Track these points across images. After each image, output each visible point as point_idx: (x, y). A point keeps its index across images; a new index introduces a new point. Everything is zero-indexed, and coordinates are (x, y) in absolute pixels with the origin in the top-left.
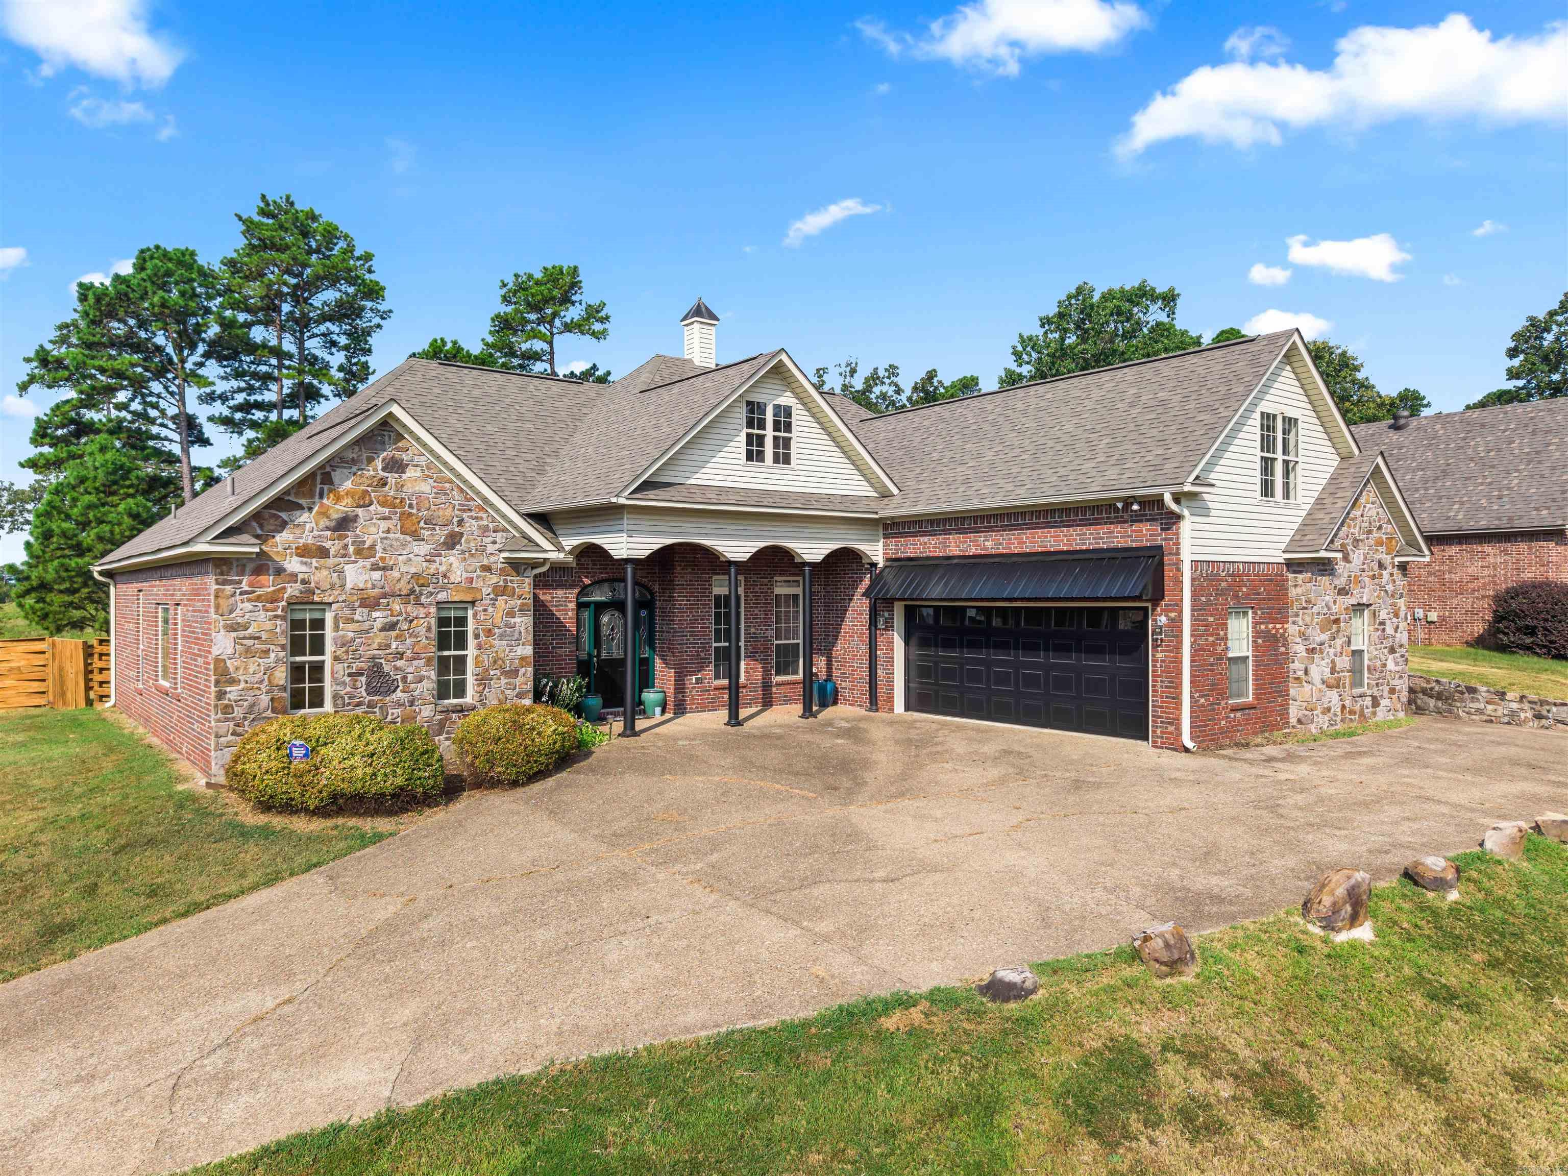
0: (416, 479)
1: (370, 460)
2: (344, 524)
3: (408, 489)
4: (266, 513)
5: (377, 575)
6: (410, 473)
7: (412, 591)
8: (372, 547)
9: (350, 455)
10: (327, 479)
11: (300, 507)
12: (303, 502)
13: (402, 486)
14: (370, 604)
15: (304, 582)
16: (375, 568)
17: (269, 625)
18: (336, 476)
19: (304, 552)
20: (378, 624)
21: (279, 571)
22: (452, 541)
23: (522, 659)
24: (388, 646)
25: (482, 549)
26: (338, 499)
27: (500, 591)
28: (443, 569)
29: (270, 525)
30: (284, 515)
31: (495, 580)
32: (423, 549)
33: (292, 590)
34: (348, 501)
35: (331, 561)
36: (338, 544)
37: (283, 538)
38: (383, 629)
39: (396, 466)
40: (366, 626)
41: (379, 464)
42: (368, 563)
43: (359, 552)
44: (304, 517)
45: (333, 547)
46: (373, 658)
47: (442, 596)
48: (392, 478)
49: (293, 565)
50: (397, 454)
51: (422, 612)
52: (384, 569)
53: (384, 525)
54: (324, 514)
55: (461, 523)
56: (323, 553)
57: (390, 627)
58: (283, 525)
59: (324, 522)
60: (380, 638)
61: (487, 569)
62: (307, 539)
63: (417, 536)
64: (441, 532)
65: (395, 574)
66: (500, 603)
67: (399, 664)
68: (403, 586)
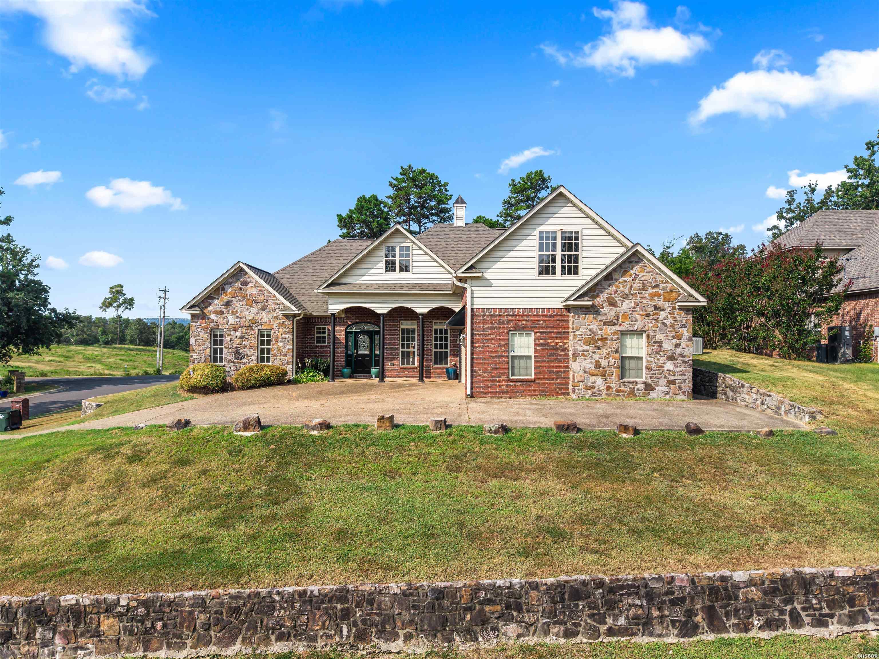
0: (251, 287)
1: (237, 282)
2: (228, 303)
3: (249, 291)
4: (205, 301)
5: (238, 320)
6: (250, 285)
7: (250, 325)
8: (237, 311)
9: (230, 280)
10: (223, 289)
11: (215, 298)
12: (216, 297)
13: (247, 290)
14: (236, 329)
15: (216, 322)
16: (238, 317)
17: (205, 336)
18: (226, 288)
19: (216, 312)
20: (238, 336)
21: (209, 319)
22: (264, 308)
23: (288, 350)
24: (242, 344)
25: (275, 311)
26: (227, 295)
27: (281, 325)
28: (260, 318)
29: (207, 304)
30: (210, 301)
31: (279, 321)
32: (253, 311)
33: (212, 325)
34: (229, 296)
35: (224, 315)
36: (226, 310)
37: (210, 308)
38: (240, 338)
39: (245, 283)
40: (234, 337)
41: (239, 283)
42: (235, 316)
43: (233, 312)
44: (216, 301)
45: (225, 311)
46: (237, 347)
47: (260, 327)
48: (244, 287)
49: (213, 317)
50: (245, 279)
51: (253, 332)
52: (240, 318)
53: (241, 303)
54: (222, 300)
55: (267, 301)
56: (222, 313)
57: (242, 337)
58: (210, 304)
59: (222, 303)
60: (238, 341)
61: (276, 317)
62: (217, 308)
63: (252, 307)
64: (260, 305)
65: (244, 319)
66: (281, 330)
67: (245, 350)
68: (247, 324)
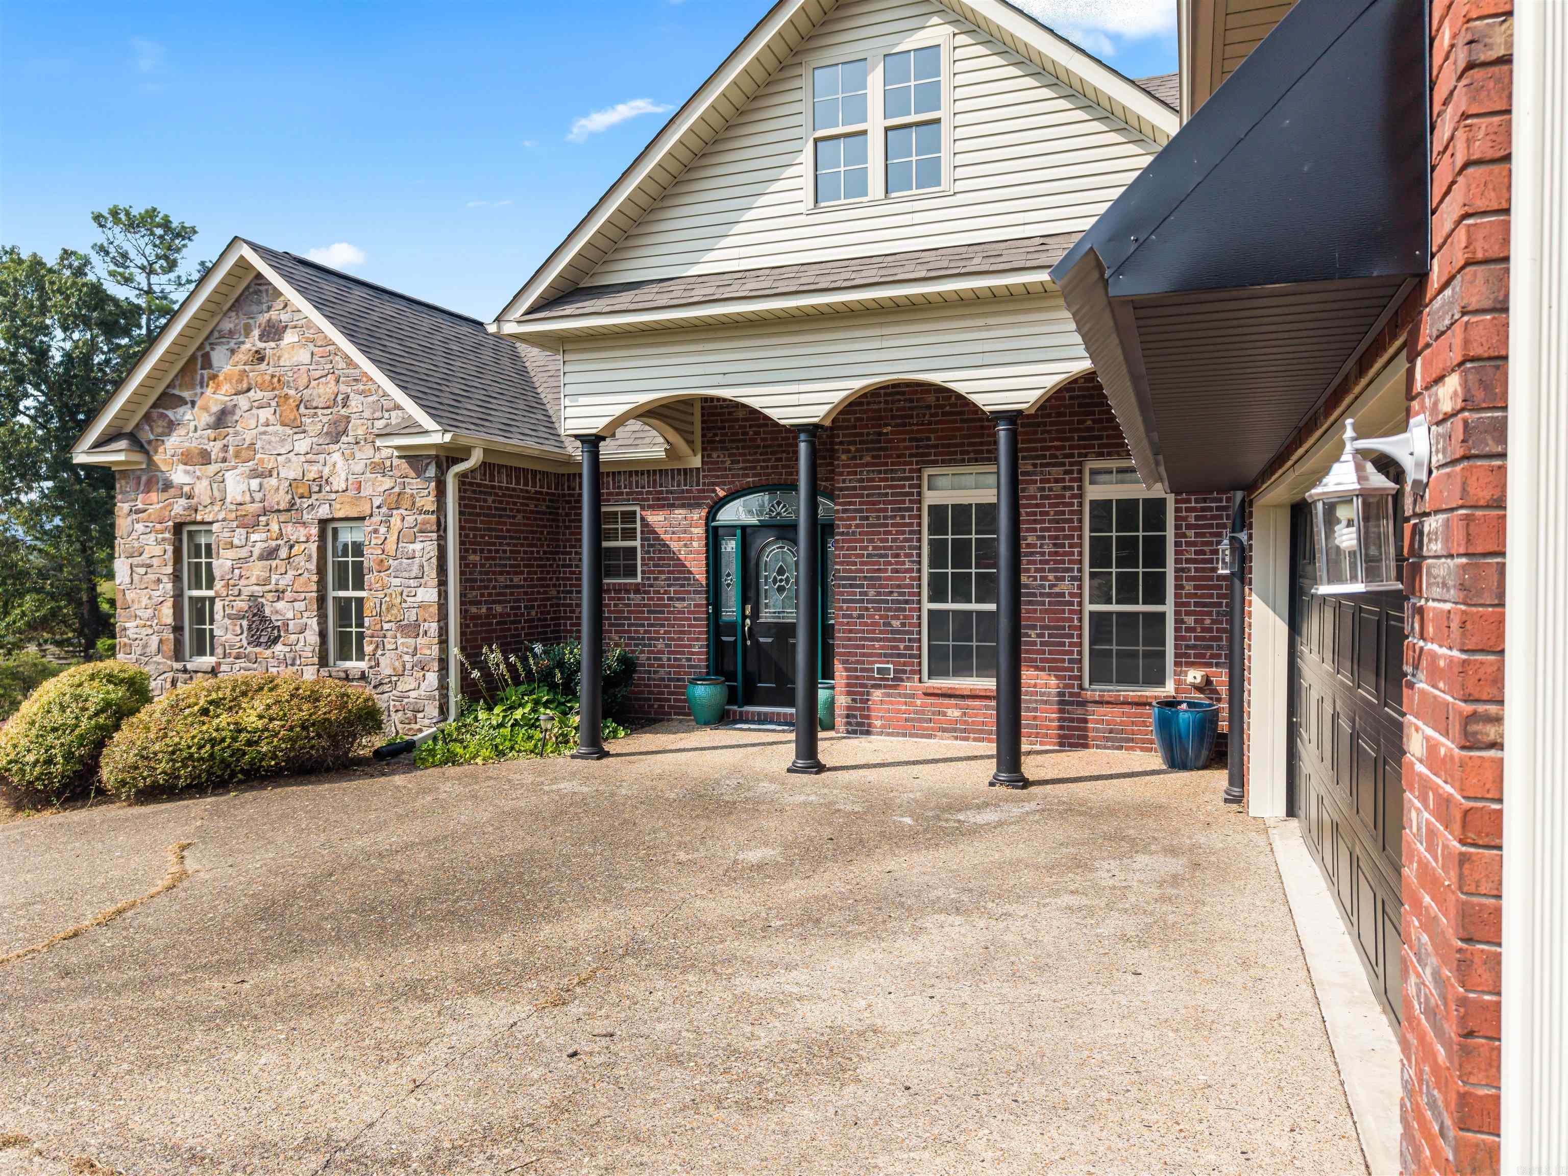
0: (292, 345)
1: (248, 331)
2: (222, 419)
3: (286, 361)
4: (155, 413)
5: (255, 483)
6: (290, 337)
7: (292, 505)
8: (251, 447)
9: (227, 325)
10: (207, 363)
11: (182, 401)
12: (186, 395)
13: (279, 359)
14: (250, 523)
15: (189, 497)
16: (254, 474)
17: (158, 551)
18: (215, 356)
19: (187, 459)
20: (257, 552)
21: (167, 484)
22: (336, 431)
23: (424, 606)
24: (268, 581)
25: (372, 438)
26: (217, 386)
27: (396, 501)
28: (326, 471)
29: (160, 427)
30: (170, 413)
31: (388, 483)
32: (303, 445)
33: (179, 507)
34: (226, 388)
35: (212, 468)
36: (219, 444)
37: (171, 442)
38: (261, 558)
39: (273, 332)
40: (244, 553)
41: (256, 332)
42: (247, 468)
43: (237, 455)
44: (188, 414)
45: (215, 448)
46: (252, 596)
47: (324, 512)
48: (269, 348)
49: (179, 476)
50: (273, 314)
51: (300, 533)
52: (261, 475)
53: (263, 415)
54: (205, 409)
55: (346, 402)
56: (205, 458)
57: (270, 554)
58: (171, 426)
59: (206, 419)
60: (258, 570)
61: (380, 468)
62: (192, 442)
63: (300, 429)
64: (324, 417)
65: (273, 481)
66: (396, 521)
67: (280, 605)
68: (282, 499)
